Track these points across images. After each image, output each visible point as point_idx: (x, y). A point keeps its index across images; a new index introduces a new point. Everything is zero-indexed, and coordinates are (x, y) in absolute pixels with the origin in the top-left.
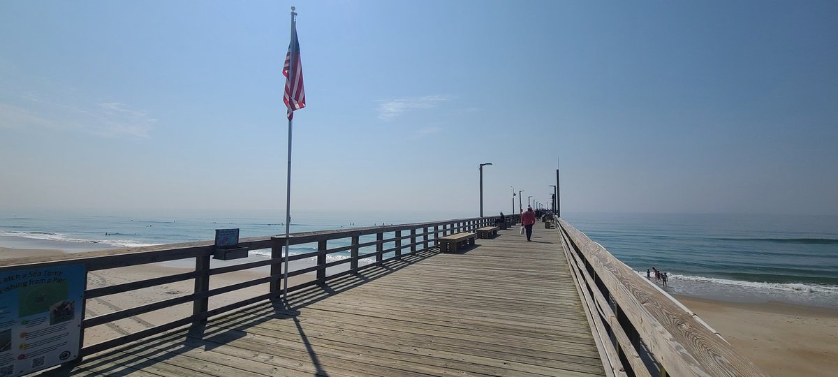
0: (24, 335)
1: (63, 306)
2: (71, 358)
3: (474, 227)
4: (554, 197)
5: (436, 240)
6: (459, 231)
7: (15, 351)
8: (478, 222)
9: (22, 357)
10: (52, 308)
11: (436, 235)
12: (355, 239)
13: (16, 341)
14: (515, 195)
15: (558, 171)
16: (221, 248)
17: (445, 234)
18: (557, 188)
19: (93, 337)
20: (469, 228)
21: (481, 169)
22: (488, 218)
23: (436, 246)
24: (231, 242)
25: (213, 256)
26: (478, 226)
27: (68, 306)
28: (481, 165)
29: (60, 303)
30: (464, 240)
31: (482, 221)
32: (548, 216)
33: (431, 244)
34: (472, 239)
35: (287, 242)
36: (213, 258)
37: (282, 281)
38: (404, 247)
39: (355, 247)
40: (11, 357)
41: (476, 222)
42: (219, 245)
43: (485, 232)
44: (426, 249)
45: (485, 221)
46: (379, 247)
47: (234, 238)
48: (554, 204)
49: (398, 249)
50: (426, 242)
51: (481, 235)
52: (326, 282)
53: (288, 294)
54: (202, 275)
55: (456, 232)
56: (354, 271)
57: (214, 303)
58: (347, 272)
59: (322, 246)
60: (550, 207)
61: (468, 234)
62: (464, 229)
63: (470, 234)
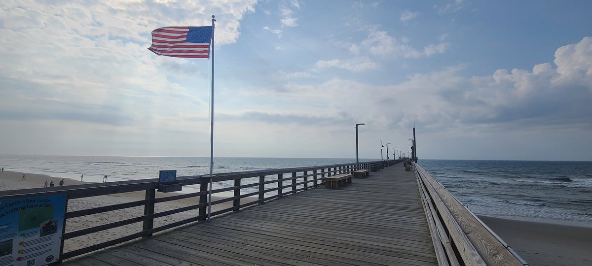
0: (21, 243)
1: (50, 223)
2: (54, 261)
3: (352, 170)
5: (323, 179)
6: (340, 173)
7: (15, 254)
8: (355, 166)
9: (19, 259)
10: (42, 225)
11: (323, 176)
12: (262, 178)
13: (16, 247)
14: (383, 146)
15: (414, 129)
16: (163, 183)
17: (329, 175)
18: (414, 141)
19: (71, 245)
20: (348, 170)
21: (357, 128)
22: (362, 163)
23: (323, 184)
24: (171, 179)
25: (157, 190)
26: (355, 169)
27: (53, 224)
28: (357, 125)
29: (48, 221)
30: (344, 180)
31: (358, 166)
32: (408, 163)
34: (349, 179)
35: (211, 180)
36: (157, 191)
37: (207, 207)
38: (298, 184)
39: (262, 184)
40: (12, 259)
41: (353, 166)
42: (162, 181)
43: (360, 173)
44: (315, 186)
45: (360, 165)
46: (280, 184)
47: (172, 177)
48: (413, 153)
49: (294, 185)
50: (315, 180)
51: (357, 176)
52: (240, 209)
53: (211, 217)
54: (150, 203)
55: (338, 173)
56: (262, 201)
57: (157, 223)
58: (256, 202)
59: (237, 183)
60: (410, 156)
61: (347, 175)
62: (344, 171)
63: (349, 175)
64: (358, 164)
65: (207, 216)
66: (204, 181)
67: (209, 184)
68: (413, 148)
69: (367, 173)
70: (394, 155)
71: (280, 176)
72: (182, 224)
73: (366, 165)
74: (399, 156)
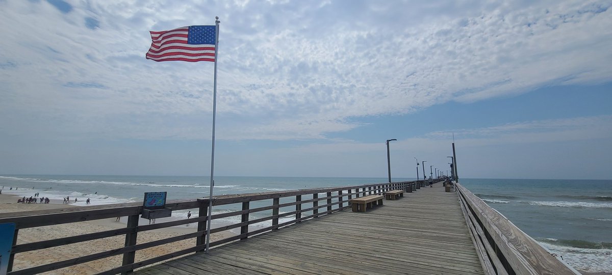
3: (383, 190)
4: (452, 166)
5: (350, 201)
6: (370, 194)
8: (387, 186)
11: (350, 197)
12: (276, 201)
14: (418, 164)
15: (453, 144)
16: (149, 208)
17: (358, 196)
18: (454, 158)
20: (379, 191)
21: (388, 144)
22: (396, 183)
23: (350, 206)
24: (159, 202)
25: (140, 215)
26: (387, 190)
28: (388, 141)
30: (374, 202)
31: (390, 186)
33: (345, 205)
34: (380, 201)
35: (211, 203)
36: (141, 217)
37: (207, 236)
38: (320, 207)
39: (276, 207)
41: (385, 186)
42: (147, 205)
43: (393, 195)
44: (341, 209)
45: (393, 185)
46: (298, 207)
47: (161, 200)
48: (452, 172)
49: (315, 209)
50: (341, 202)
51: (389, 197)
52: (248, 237)
53: (209, 248)
54: (132, 231)
55: (367, 194)
56: (275, 228)
57: (139, 257)
58: (268, 229)
59: (246, 206)
60: (450, 175)
61: (378, 196)
62: (375, 192)
63: (380, 196)
65: (206, 246)
66: (203, 205)
67: (208, 207)
68: (453, 166)
69: (401, 194)
70: (432, 173)
72: (173, 257)
73: (399, 185)
74: (437, 176)
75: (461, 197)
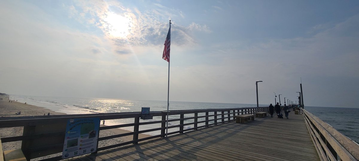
0: (81, 141)
1: (93, 132)
2: (94, 151)
3: (254, 112)
4: (299, 98)
5: (234, 117)
6: (246, 113)
7: (78, 146)
8: (256, 109)
9: (80, 149)
10: (90, 132)
11: (234, 114)
12: (196, 114)
13: (79, 143)
14: (276, 96)
15: (301, 84)
16: (143, 115)
17: (238, 114)
18: (301, 93)
19: (101, 144)
20: (251, 112)
21: (257, 84)
22: (262, 108)
23: (234, 120)
24: (147, 112)
25: (140, 118)
26: (256, 111)
27: (94, 132)
28: (257, 82)
29: (92, 131)
30: (248, 118)
31: (258, 109)
32: (297, 108)
33: (232, 119)
34: (253, 117)
35: (168, 114)
37: (166, 130)
38: (218, 119)
39: (196, 118)
40: (78, 148)
41: (255, 109)
42: (143, 113)
43: (260, 114)
44: (229, 121)
45: (260, 109)
46: (207, 118)
48: (300, 102)
49: (216, 120)
50: (229, 117)
51: (258, 116)
52: (183, 132)
53: (168, 136)
54: (136, 125)
55: (244, 113)
56: (196, 128)
57: (140, 136)
58: (192, 129)
59: (182, 116)
60: (298, 103)
61: (250, 115)
62: (249, 112)
63: (252, 115)
64: (258, 108)
65: (165, 135)
66: (164, 114)
67: (166, 116)
68: (301, 98)
69: (265, 114)
70: (285, 102)
71: (207, 114)
73: (263, 109)
74: (289, 104)
75: (307, 118)
